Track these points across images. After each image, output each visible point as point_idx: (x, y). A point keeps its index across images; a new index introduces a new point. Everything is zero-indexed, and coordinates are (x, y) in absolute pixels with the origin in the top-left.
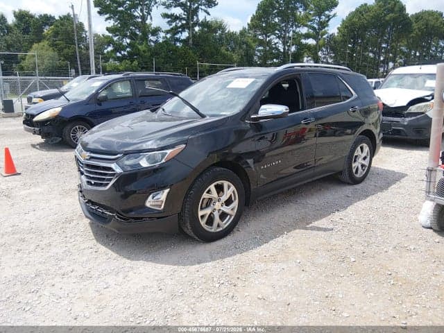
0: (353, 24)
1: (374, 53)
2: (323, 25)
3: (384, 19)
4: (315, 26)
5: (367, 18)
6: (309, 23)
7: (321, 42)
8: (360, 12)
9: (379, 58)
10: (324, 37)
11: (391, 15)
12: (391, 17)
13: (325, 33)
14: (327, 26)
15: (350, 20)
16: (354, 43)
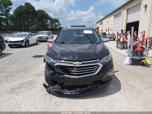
0: (19, 12)
1: (27, 22)
2: (8, 11)
3: (29, 11)
4: (5, 11)
5: (24, 10)
6: (2, 10)
7: (8, 17)
8: (21, 8)
9: (29, 24)
10: (9, 15)
11: (30, 10)
12: (31, 11)
13: (9, 14)
14: (9, 11)
15: (17, 10)
16: (20, 19)
